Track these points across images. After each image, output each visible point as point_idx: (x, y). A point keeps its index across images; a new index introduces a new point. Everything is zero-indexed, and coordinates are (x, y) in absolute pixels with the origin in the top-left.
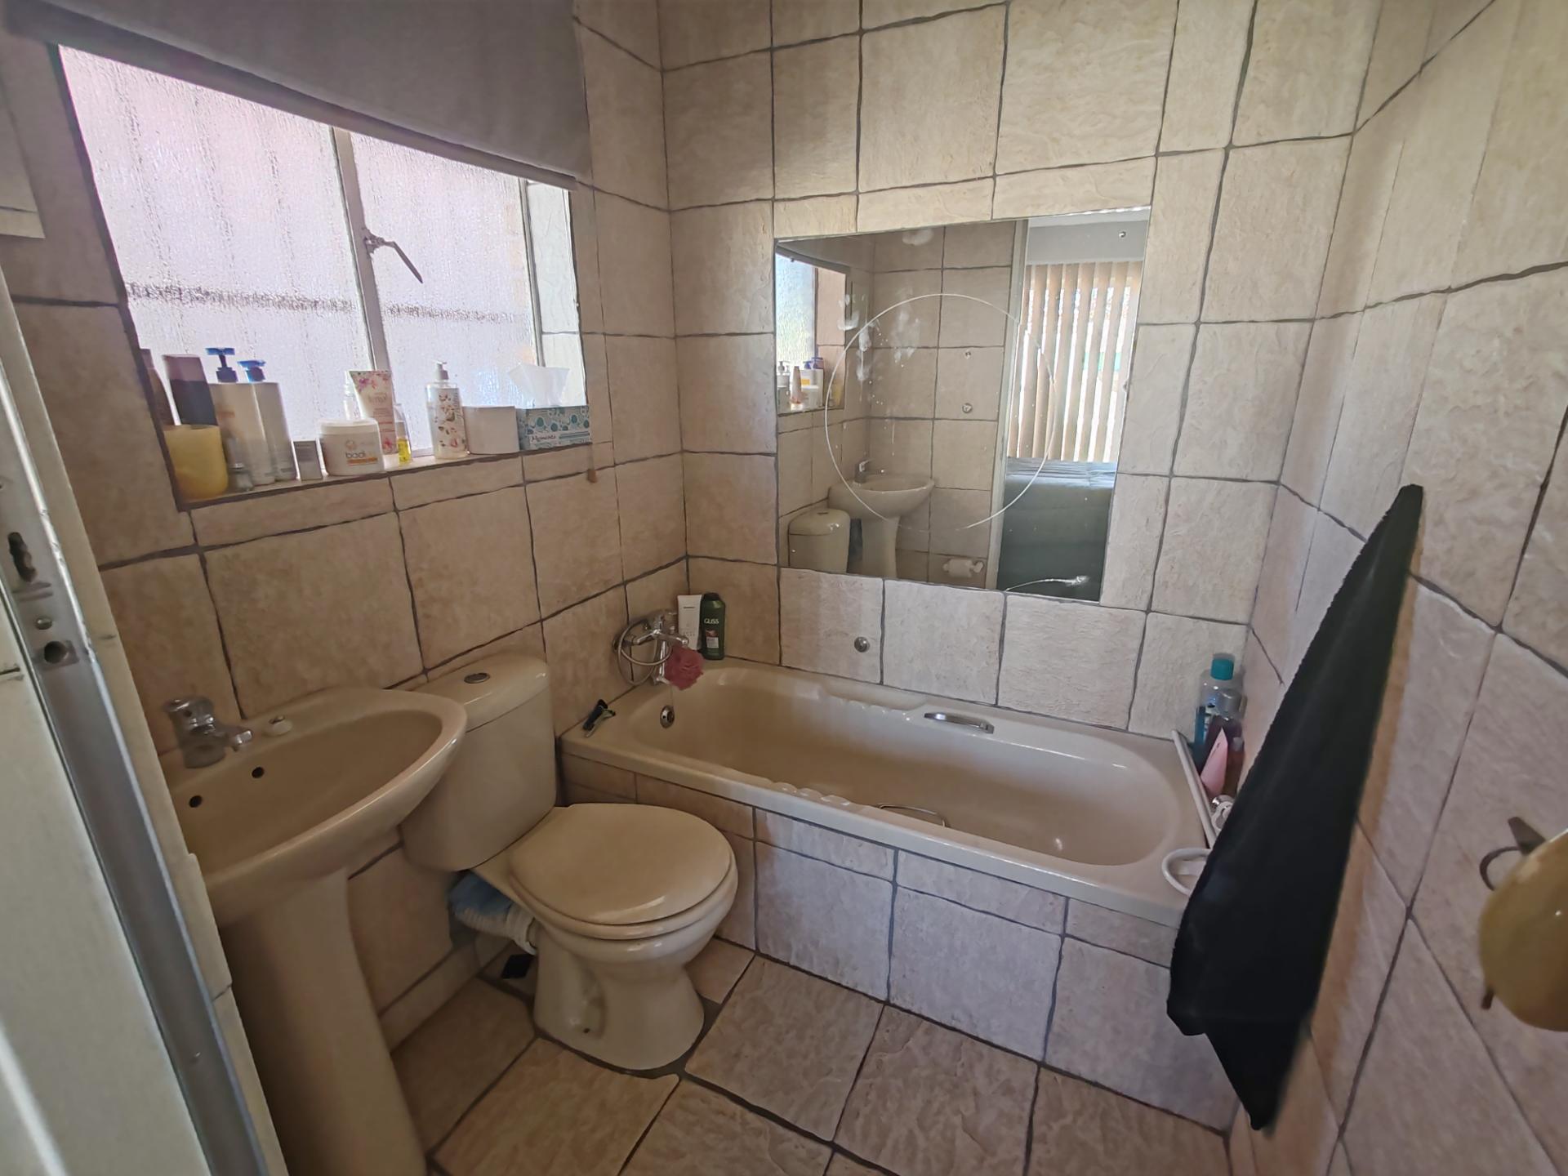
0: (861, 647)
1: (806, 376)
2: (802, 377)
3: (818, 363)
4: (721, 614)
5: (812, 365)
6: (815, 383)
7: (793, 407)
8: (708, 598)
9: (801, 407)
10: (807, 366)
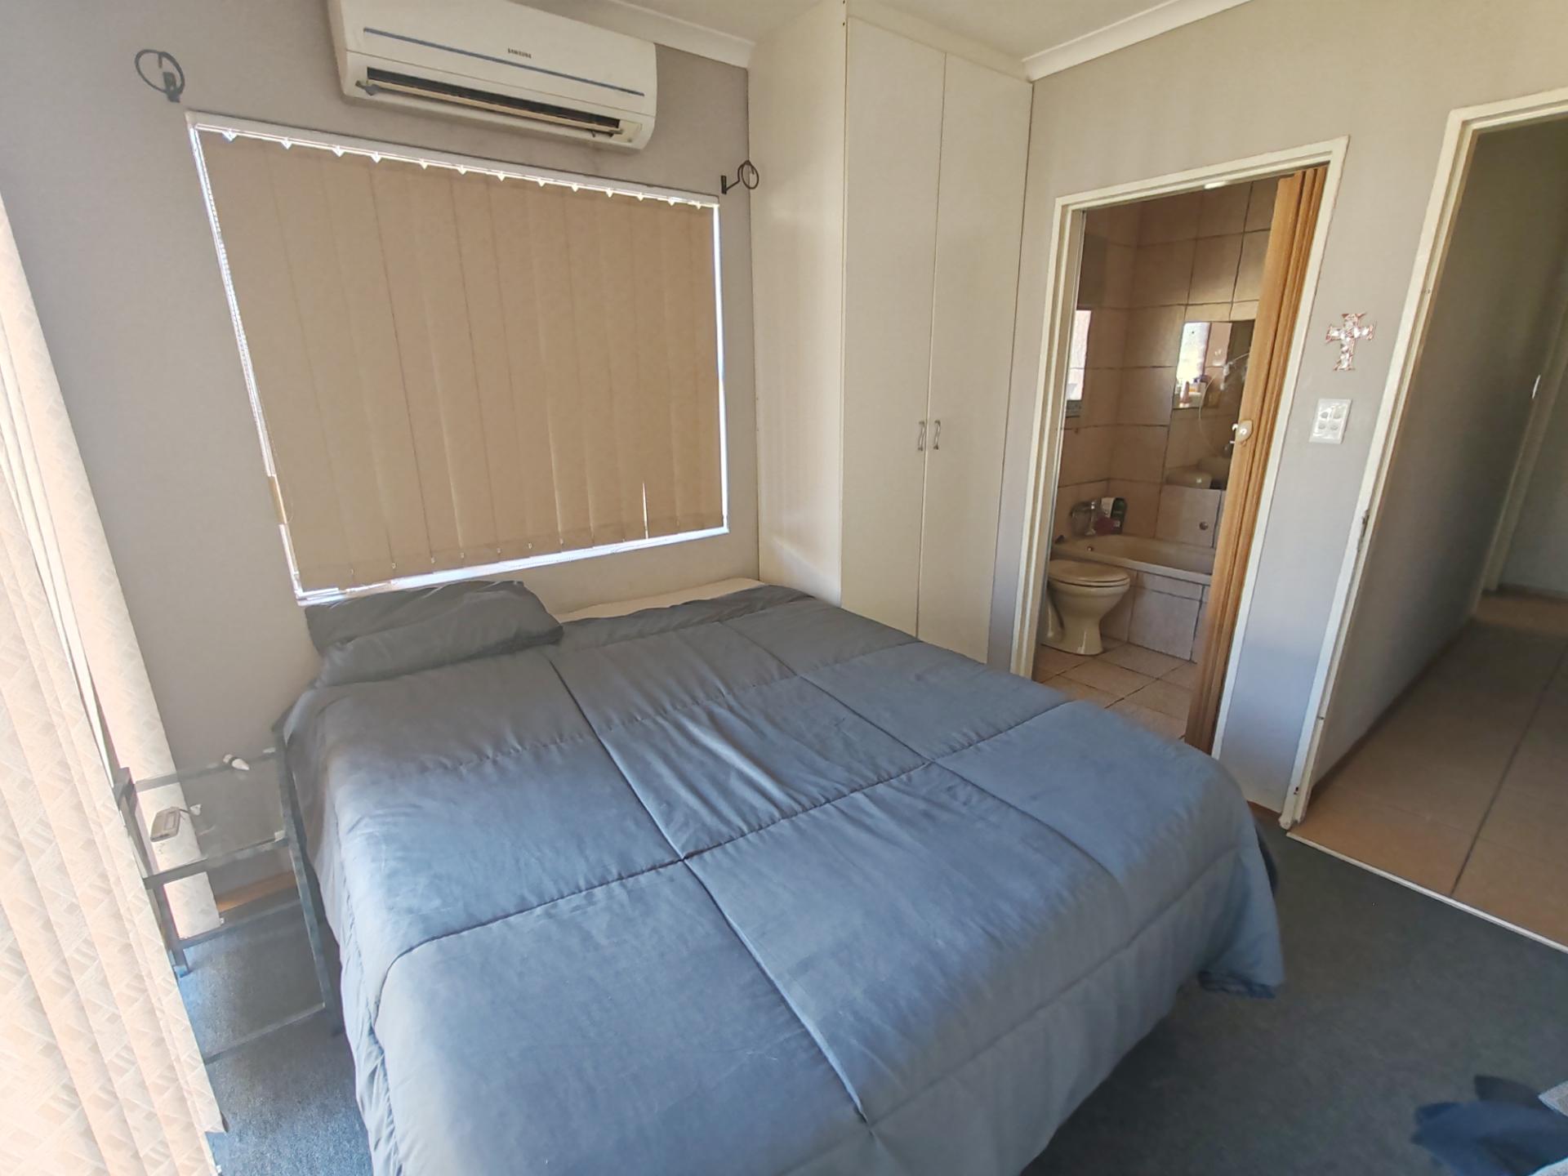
0: (1203, 527)
1: (1194, 387)
2: (1191, 387)
3: (1203, 379)
4: (1124, 509)
5: (1198, 381)
6: (1199, 391)
7: (1181, 406)
8: (1117, 500)
9: (1187, 406)
10: (1196, 381)
